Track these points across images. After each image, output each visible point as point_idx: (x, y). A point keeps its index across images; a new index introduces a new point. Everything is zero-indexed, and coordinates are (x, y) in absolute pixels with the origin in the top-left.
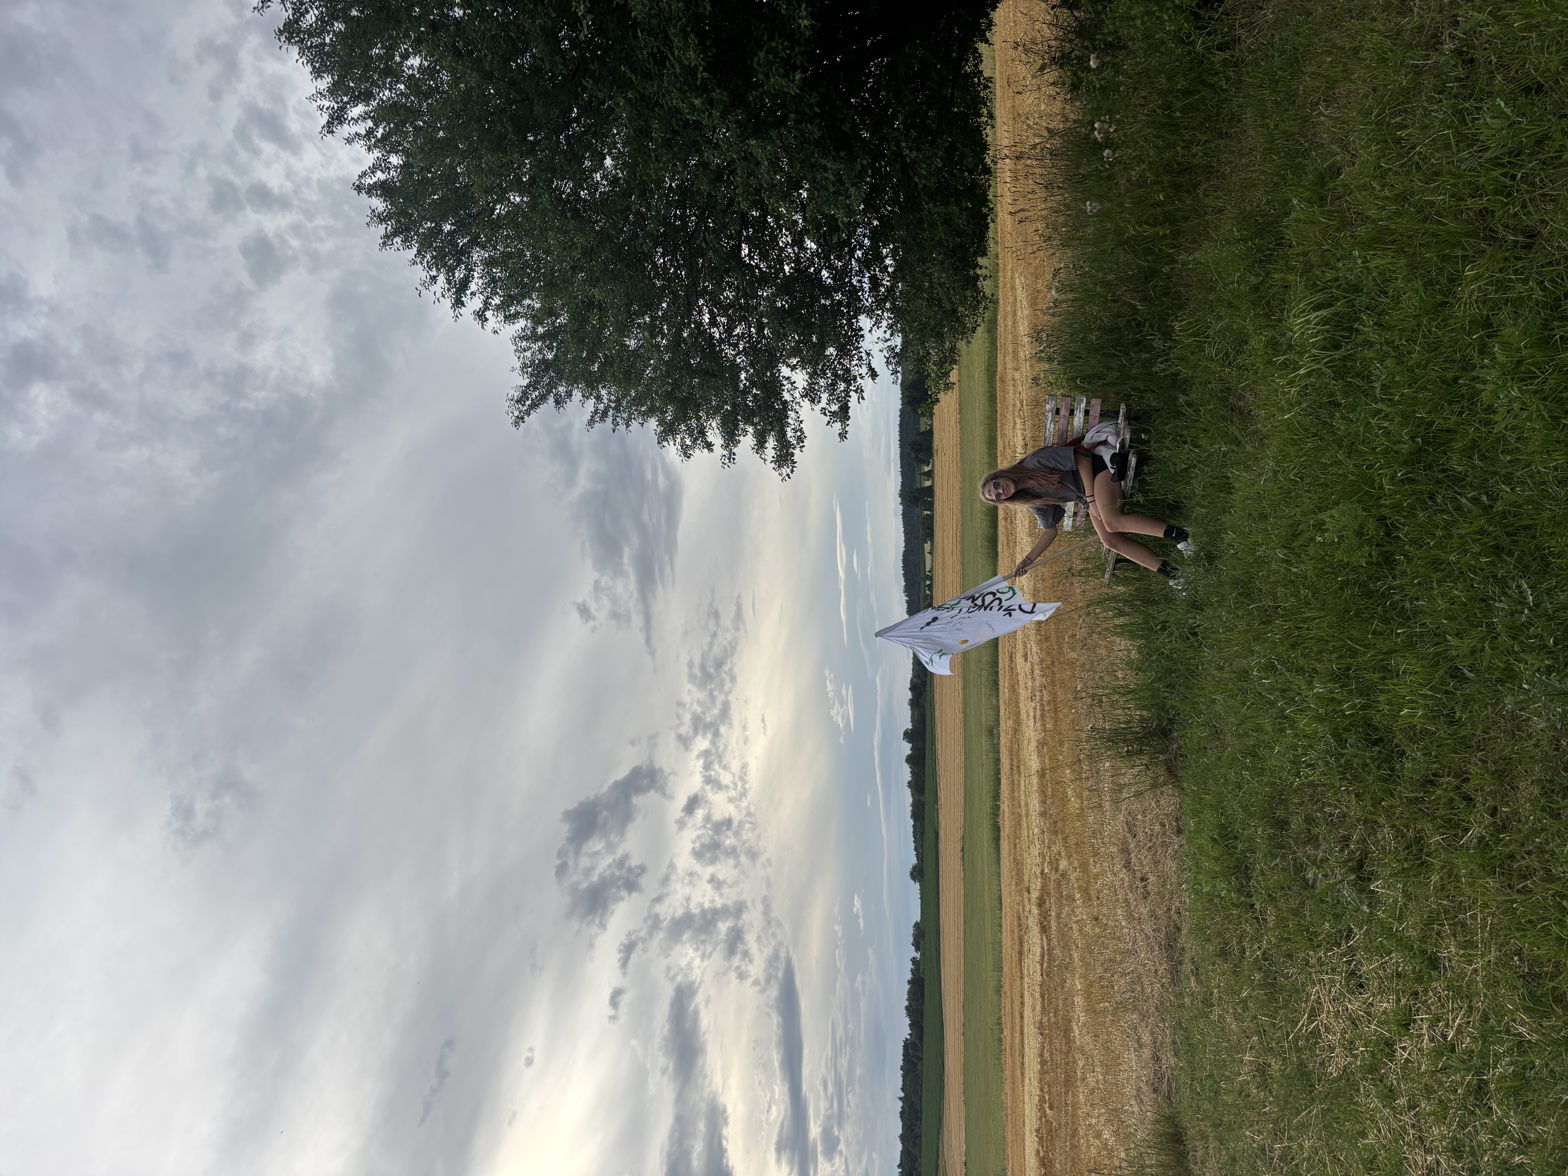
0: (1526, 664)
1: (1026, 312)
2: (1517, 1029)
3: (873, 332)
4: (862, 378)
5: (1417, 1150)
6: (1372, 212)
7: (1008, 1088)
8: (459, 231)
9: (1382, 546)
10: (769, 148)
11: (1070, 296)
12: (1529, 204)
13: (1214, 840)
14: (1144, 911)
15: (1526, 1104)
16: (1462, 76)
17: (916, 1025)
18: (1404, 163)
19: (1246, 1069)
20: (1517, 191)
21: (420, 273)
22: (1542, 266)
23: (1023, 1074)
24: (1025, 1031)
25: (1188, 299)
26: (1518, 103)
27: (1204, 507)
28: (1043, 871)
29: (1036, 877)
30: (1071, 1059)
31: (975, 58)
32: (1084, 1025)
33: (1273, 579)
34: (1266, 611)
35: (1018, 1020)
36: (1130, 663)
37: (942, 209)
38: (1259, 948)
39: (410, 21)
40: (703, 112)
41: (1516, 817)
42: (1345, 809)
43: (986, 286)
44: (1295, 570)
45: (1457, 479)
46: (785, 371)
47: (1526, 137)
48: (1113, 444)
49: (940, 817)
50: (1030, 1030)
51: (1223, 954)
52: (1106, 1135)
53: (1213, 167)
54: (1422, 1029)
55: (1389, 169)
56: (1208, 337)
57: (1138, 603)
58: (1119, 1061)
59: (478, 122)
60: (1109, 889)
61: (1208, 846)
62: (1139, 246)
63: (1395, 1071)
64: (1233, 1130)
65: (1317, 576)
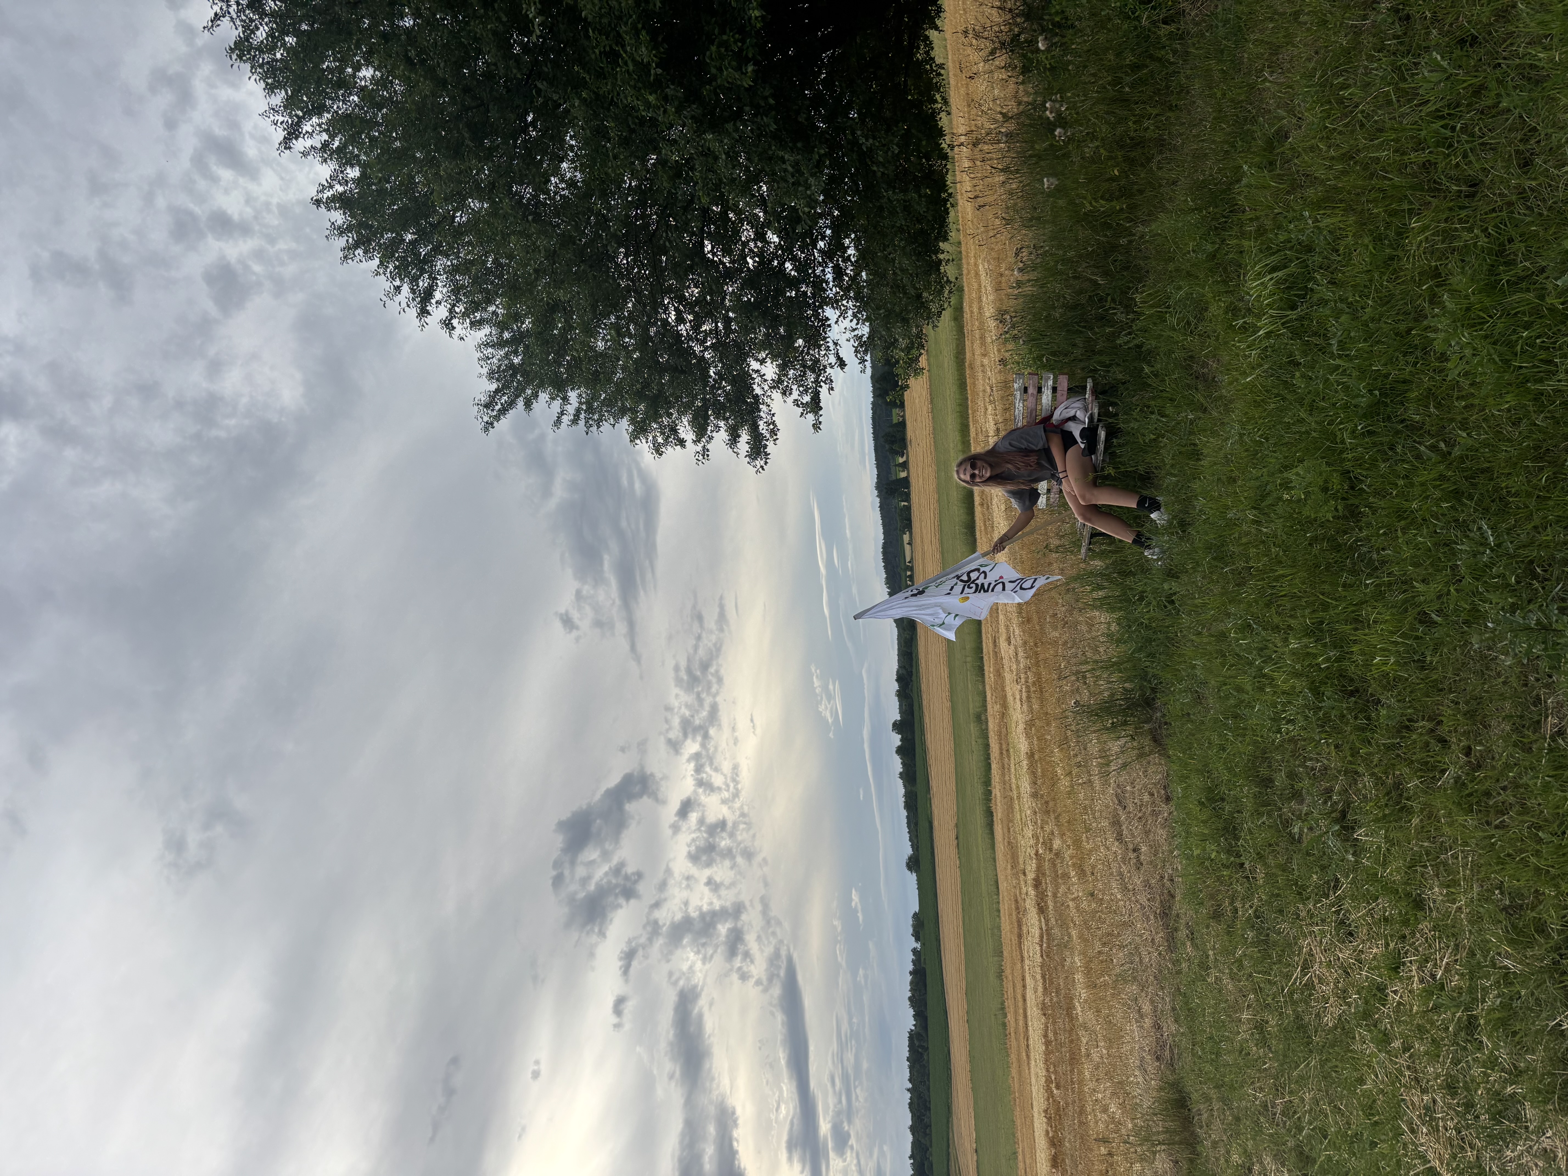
0: (1491, 603)
1: (991, 298)
2: (1502, 962)
3: (840, 322)
4: (832, 367)
5: (1414, 1091)
6: (1320, 173)
7: (1014, 1072)
8: (421, 240)
9: (1347, 500)
10: (726, 141)
11: (1033, 276)
12: (1470, 154)
13: (1201, 803)
14: (1138, 882)
15: (1515, 1034)
16: (1400, 33)
17: (920, 1015)
18: (1348, 123)
19: (1245, 1027)
20: (1458, 142)
21: (384, 283)
22: (1486, 214)
23: (1028, 1056)
24: (1029, 1013)
25: (1148, 272)
26: (1454, 55)
27: (1175, 476)
28: (1037, 851)
29: (1031, 858)
30: (1074, 1037)
31: (926, 45)
32: (1086, 1001)
33: (1244, 540)
34: (1240, 573)
35: (1020, 1004)
36: (1110, 636)
37: (901, 196)
38: (1251, 907)
39: (361, 33)
40: (659, 108)
41: (1490, 755)
42: (1326, 762)
43: (949, 271)
44: (1265, 530)
45: (1415, 428)
46: (755, 365)
47: (1464, 89)
48: (1082, 419)
49: (933, 807)
50: (1034, 1011)
51: (1217, 916)
52: (1113, 1108)
53: (1164, 140)
54: (1411, 971)
55: (1334, 129)
56: (1169, 307)
57: (1115, 575)
58: (1122, 1033)
59: (435, 129)
60: (1103, 864)
61: (1195, 808)
62: (1097, 221)
63: (1388, 1014)
64: (1235, 1089)
65: (1287, 534)
